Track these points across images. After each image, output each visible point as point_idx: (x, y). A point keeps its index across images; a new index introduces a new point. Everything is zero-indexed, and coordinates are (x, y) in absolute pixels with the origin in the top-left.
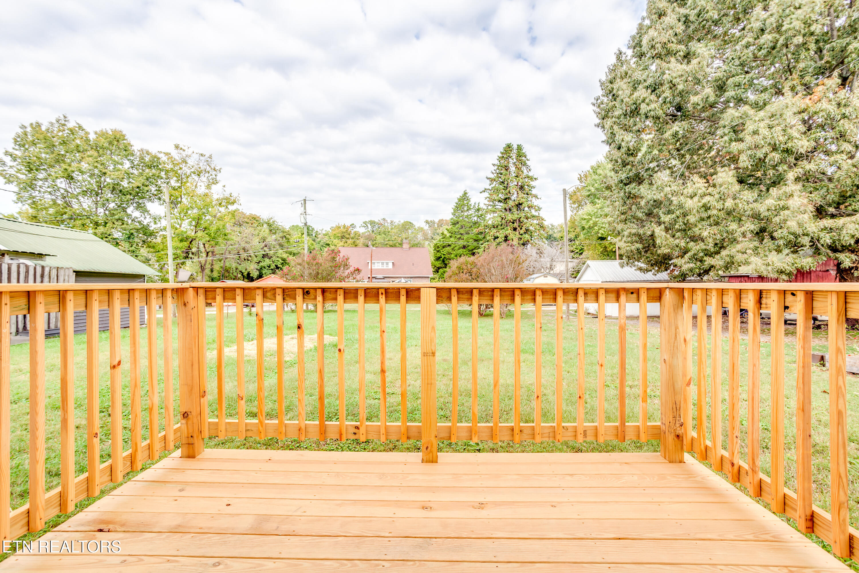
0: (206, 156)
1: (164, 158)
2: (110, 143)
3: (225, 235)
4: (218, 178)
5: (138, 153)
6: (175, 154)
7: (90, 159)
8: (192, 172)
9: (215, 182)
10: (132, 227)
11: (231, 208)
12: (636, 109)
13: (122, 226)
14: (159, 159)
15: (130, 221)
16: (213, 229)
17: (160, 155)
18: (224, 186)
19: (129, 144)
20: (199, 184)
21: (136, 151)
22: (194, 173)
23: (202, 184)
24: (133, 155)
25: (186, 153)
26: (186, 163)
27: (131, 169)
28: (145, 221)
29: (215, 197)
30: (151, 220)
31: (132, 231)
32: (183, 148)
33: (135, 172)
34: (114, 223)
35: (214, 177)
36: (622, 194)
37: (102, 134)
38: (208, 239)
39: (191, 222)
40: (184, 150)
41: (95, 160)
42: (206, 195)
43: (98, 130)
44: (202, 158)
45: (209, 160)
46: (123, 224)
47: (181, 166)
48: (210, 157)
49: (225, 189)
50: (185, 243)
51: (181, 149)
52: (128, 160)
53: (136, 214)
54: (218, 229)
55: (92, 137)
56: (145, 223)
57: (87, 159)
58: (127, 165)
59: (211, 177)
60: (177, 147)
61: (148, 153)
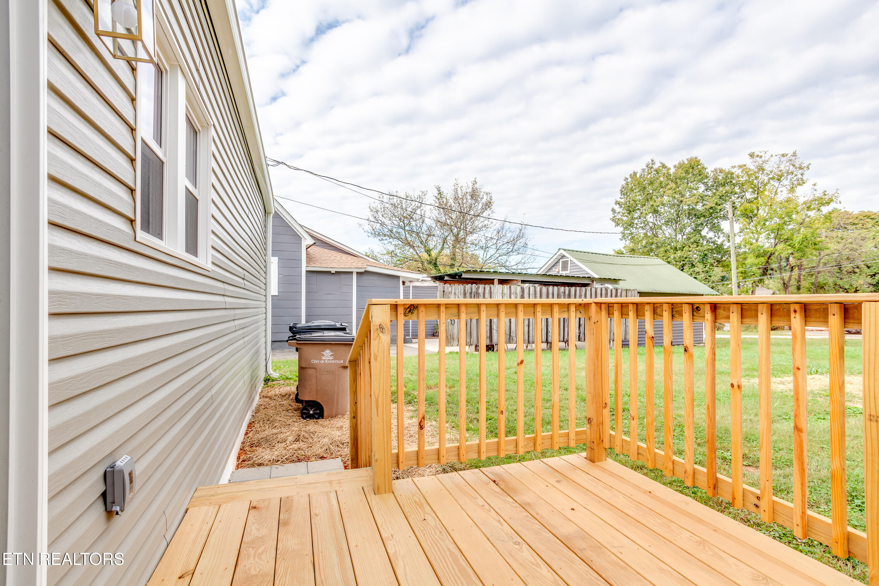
0: (789, 155)
1: (737, 172)
2: (687, 172)
3: (815, 244)
4: (805, 178)
5: (712, 174)
6: (751, 165)
7: (670, 191)
8: (770, 179)
9: (801, 182)
10: (705, 248)
11: (825, 210)
13: (697, 249)
14: (733, 173)
15: (705, 242)
16: (797, 239)
17: (733, 170)
18: (815, 185)
19: (703, 168)
20: (779, 190)
21: (710, 172)
22: (773, 178)
23: (784, 189)
24: (707, 177)
25: (763, 159)
26: (763, 170)
27: (705, 192)
28: (718, 240)
29: (801, 200)
30: (724, 238)
31: (706, 252)
32: (760, 154)
33: (709, 193)
34: (690, 247)
35: (800, 176)
37: (681, 166)
38: (790, 251)
39: (769, 234)
40: (761, 157)
41: (674, 191)
42: (788, 201)
43: (676, 163)
44: (783, 159)
45: (793, 158)
46: (698, 246)
47: (757, 175)
48: (794, 154)
49: (815, 187)
50: (762, 259)
51: (758, 156)
52: (703, 183)
53: (711, 235)
54: (805, 239)
55: (672, 171)
56: (719, 243)
57: (668, 192)
58: (702, 188)
59: (795, 178)
60: (752, 155)
61: (721, 171)
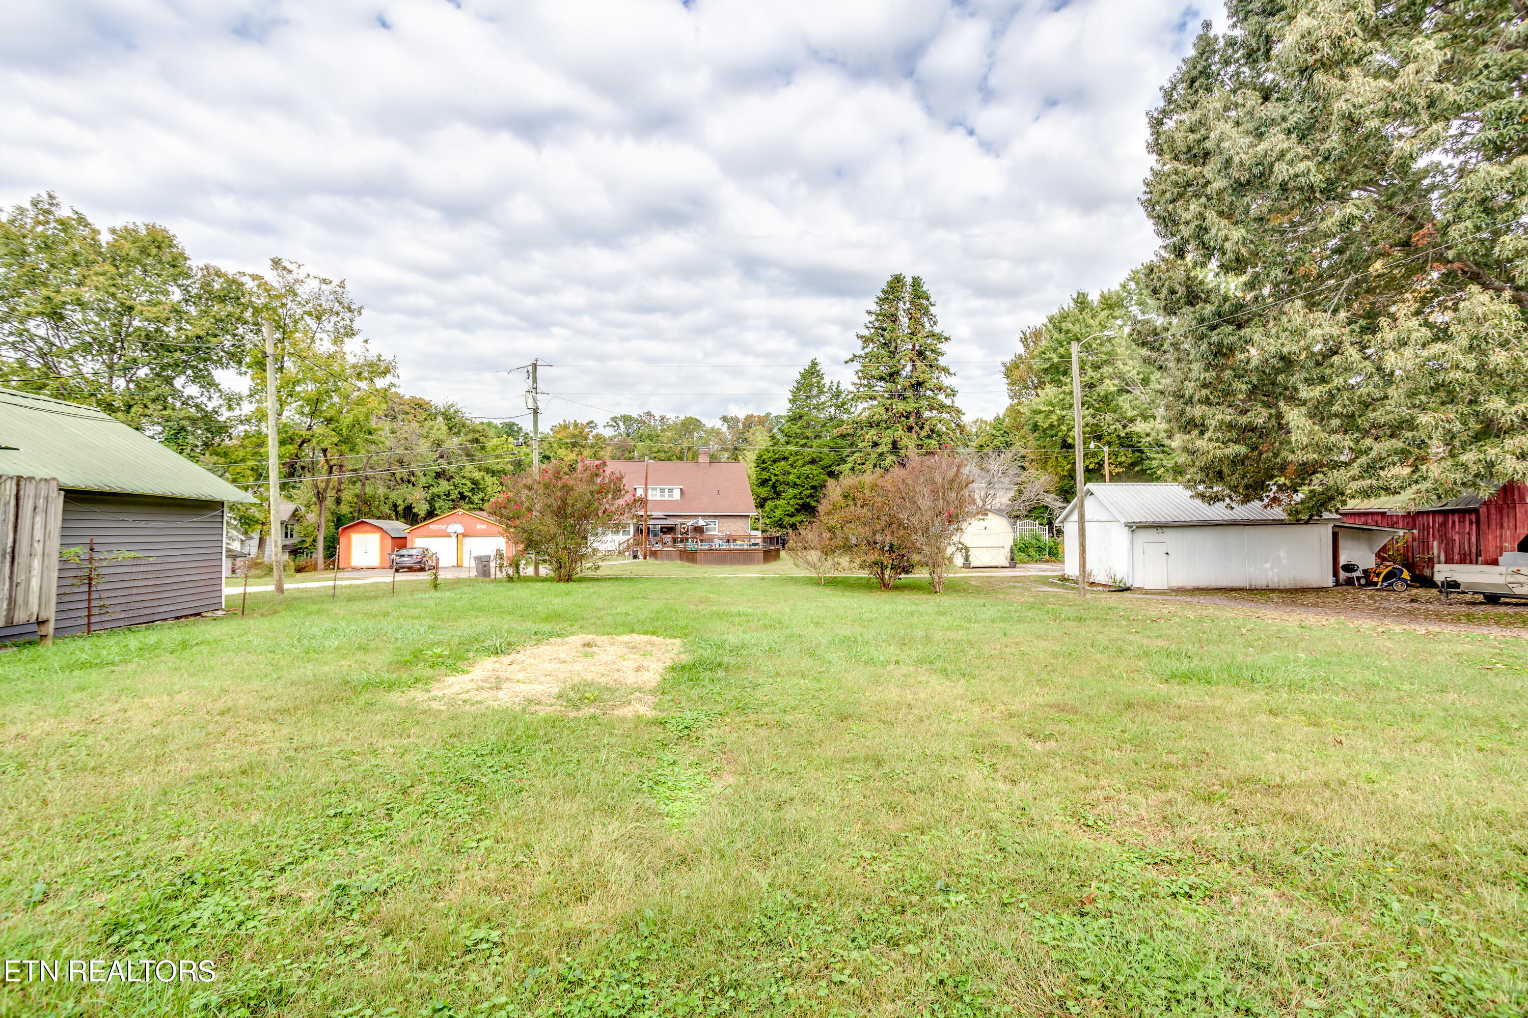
0: (334, 284)
1: (250, 284)
2: (144, 251)
3: (370, 433)
4: (356, 326)
5: (200, 274)
6: (272, 277)
7: (101, 278)
8: (305, 313)
9: (351, 333)
10: (183, 414)
11: (381, 383)
12: (1262, 174)
13: (164, 413)
14: (242, 284)
15: (178, 404)
16: (346, 420)
17: (244, 279)
18: (366, 341)
19: (182, 254)
20: (318, 335)
21: (195, 269)
22: (310, 314)
23: (324, 335)
24: (188, 276)
25: (294, 275)
26: (296, 295)
27: (183, 304)
28: (209, 404)
29: (351, 360)
30: (221, 402)
31: (183, 422)
32: (289, 266)
33: (193, 311)
34: (146, 406)
35: (348, 323)
36: (1204, 347)
37: (129, 234)
38: (335, 440)
39: (302, 406)
40: (290, 272)
41: (111, 282)
42: (331, 356)
43: (118, 226)
44: (324, 287)
45: (340, 290)
46: (165, 408)
47: (284, 301)
48: (342, 285)
49: (367, 346)
50: (291, 447)
51: (285, 268)
52: (179, 286)
53: (193, 390)
54: (356, 423)
55: (105, 238)
56: (209, 409)
57: (95, 278)
58: (176, 295)
59: (342, 323)
60: (276, 263)
61: (218, 274)
